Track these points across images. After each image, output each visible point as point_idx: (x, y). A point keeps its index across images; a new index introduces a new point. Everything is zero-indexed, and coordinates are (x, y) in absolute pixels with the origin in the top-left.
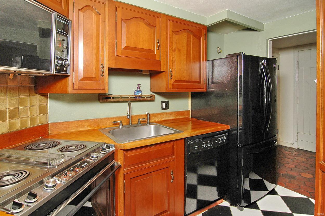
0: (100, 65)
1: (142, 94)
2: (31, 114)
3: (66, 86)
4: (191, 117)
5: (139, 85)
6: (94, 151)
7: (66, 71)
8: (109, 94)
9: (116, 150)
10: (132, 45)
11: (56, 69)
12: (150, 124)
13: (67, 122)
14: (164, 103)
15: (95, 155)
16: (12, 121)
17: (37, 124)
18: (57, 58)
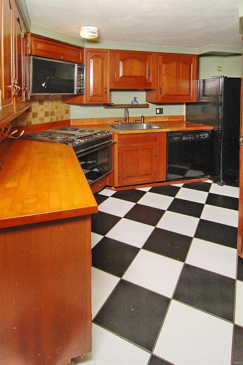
0: (104, 88)
1: (137, 103)
2: (61, 114)
3: (82, 100)
4: (185, 120)
5: (135, 98)
6: (99, 133)
7: (83, 92)
8: (111, 104)
9: (113, 134)
10: (127, 74)
11: (77, 91)
12: (144, 123)
13: (82, 119)
14: (159, 110)
15: (99, 134)
16: (52, 117)
17: (64, 119)
18: (77, 86)
